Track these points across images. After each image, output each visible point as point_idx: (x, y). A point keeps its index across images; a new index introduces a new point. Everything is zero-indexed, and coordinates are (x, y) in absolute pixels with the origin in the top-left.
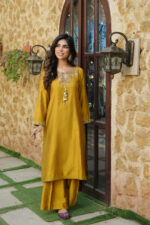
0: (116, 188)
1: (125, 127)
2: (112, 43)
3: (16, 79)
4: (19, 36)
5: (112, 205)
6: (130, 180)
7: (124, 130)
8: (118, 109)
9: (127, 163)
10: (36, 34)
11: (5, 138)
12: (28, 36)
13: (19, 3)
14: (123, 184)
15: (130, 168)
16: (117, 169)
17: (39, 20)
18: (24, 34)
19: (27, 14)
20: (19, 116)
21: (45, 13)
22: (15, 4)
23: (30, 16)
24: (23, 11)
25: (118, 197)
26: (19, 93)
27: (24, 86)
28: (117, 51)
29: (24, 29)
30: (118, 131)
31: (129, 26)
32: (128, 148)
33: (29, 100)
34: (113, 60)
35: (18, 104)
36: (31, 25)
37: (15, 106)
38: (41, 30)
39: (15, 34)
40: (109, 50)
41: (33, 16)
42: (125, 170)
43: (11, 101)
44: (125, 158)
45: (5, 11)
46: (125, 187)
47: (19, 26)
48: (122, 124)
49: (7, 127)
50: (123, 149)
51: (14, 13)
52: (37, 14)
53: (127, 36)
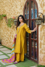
0: (40, 59)
1: (43, 41)
2: (38, 16)
3: (10, 27)
4: (11, 14)
5: (39, 64)
6: (44, 56)
7: (42, 42)
8: (40, 35)
9: (43, 52)
10: (16, 13)
11: (8, 44)
12: (14, 14)
13: (11, 4)
14: (42, 58)
15: (44, 53)
16: (40, 53)
17: (17, 9)
18: (13, 13)
19: (14, 8)
20: (12, 38)
21: (19, 7)
22: (10, 5)
23: (15, 8)
24: (13, 7)
25: (41, 62)
26: (12, 31)
27: (13, 29)
28: (40, 18)
29: (13, 12)
30: (41, 42)
31: (44, 11)
32: (43, 47)
33: (14, 33)
34: (39, 21)
35: (11, 34)
36: (15, 11)
37: (10, 35)
38: (18, 12)
39: (10, 14)
40: (38, 18)
41: (16, 8)
42: (43, 53)
43: (9, 33)
44: (43, 50)
45: (7, 7)
46: (43, 58)
47: (11, 11)
48: (42, 40)
49: (8, 41)
50: (42, 47)
51: (10, 7)
52: (17, 8)
53: (43, 14)
